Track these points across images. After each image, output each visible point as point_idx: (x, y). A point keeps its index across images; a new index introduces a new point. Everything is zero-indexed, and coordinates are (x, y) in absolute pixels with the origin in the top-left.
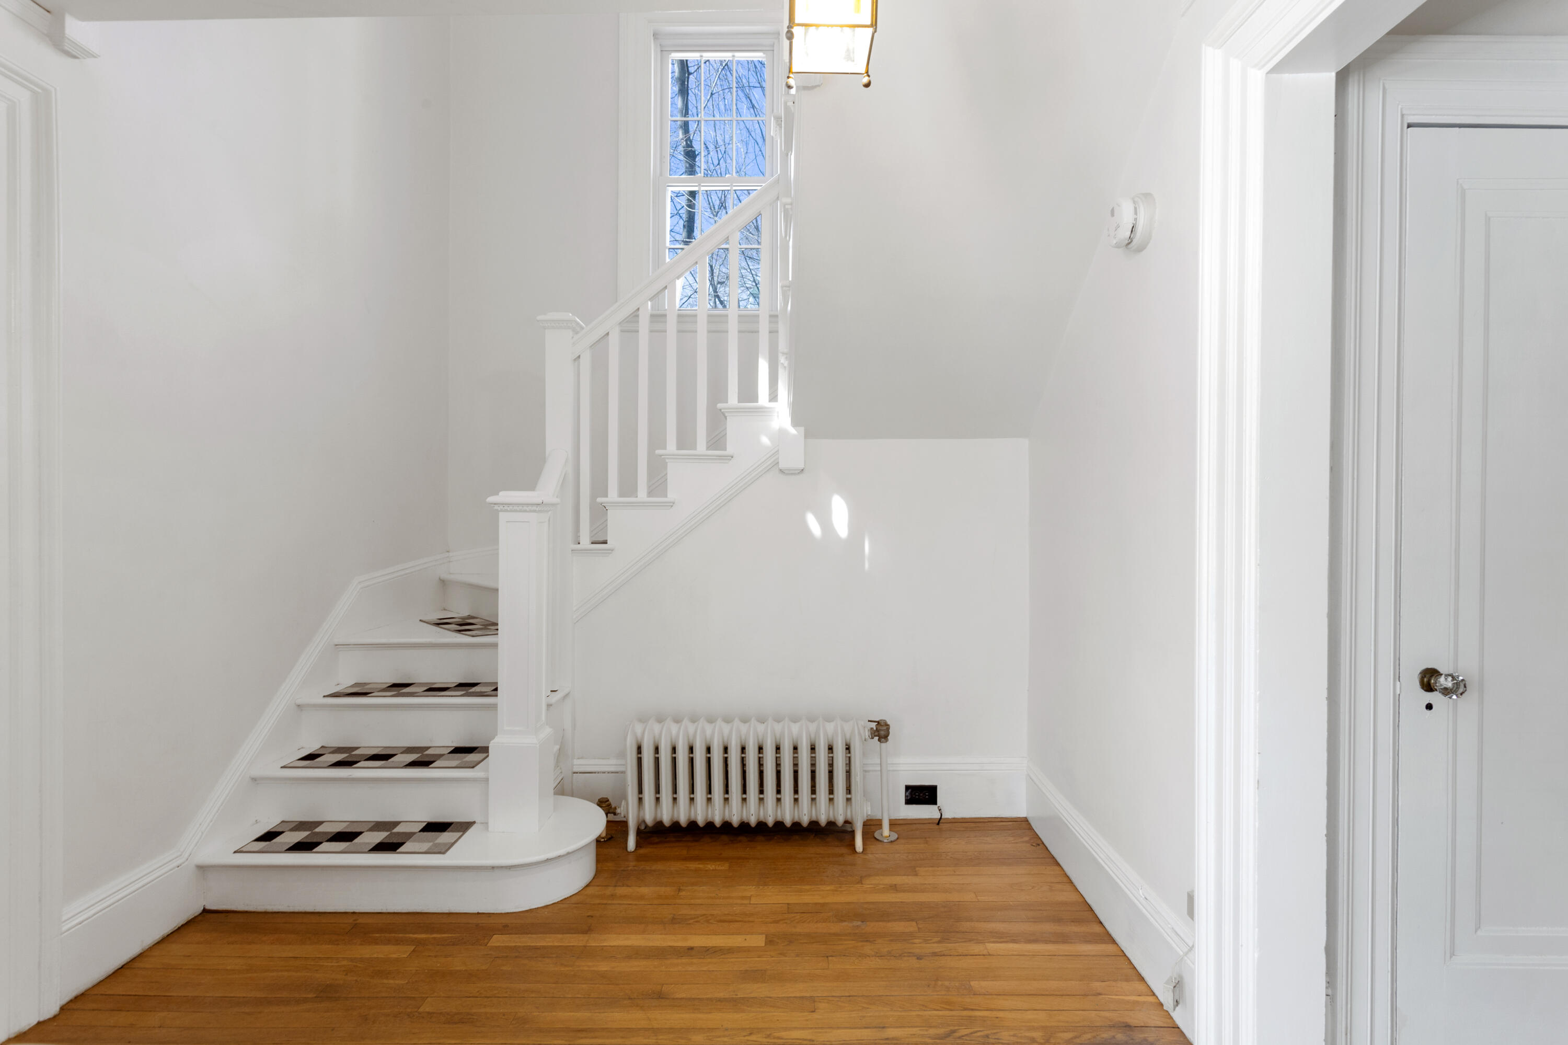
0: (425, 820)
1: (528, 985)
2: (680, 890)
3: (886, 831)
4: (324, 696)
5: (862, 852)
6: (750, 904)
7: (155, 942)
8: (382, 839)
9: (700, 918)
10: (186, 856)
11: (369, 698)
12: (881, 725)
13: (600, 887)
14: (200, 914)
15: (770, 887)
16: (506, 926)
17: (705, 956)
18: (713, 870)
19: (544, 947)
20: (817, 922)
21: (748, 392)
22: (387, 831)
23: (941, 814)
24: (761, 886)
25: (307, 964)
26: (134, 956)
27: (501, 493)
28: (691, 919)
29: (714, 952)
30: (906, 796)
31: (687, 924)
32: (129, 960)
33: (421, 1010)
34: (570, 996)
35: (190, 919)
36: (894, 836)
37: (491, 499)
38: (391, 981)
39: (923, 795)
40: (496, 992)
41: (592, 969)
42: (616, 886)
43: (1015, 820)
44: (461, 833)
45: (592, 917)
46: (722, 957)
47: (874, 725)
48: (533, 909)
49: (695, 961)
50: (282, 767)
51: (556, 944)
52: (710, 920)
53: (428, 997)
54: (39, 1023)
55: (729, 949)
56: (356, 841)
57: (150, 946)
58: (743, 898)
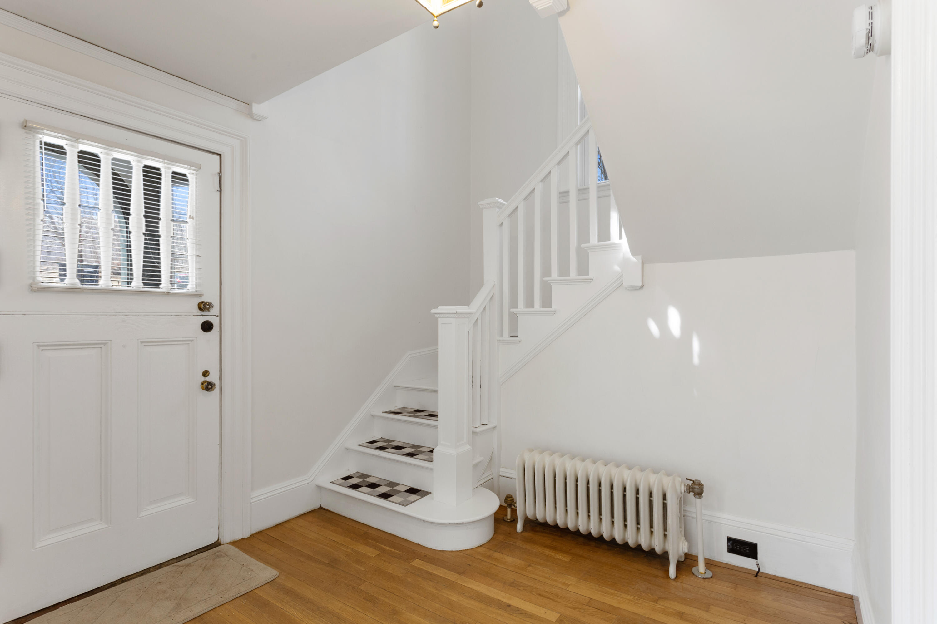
0: (410, 486)
1: (412, 593)
2: (529, 566)
3: (701, 567)
4: (383, 412)
5: (674, 579)
6: (566, 590)
7: (296, 516)
8: (386, 491)
9: (529, 588)
10: (312, 479)
11: (400, 416)
12: (696, 484)
13: (486, 549)
14: (319, 508)
15: (588, 583)
16: (425, 556)
17: (513, 614)
18: (558, 559)
19: (435, 575)
20: (601, 619)
21: (604, 234)
22: (391, 488)
23: (759, 569)
24: (582, 580)
25: (336, 546)
26: (285, 521)
27: (439, 307)
28: (523, 586)
29: (520, 613)
30: (728, 546)
31: (518, 589)
32: (283, 522)
33: (359, 587)
34: (426, 608)
35: (313, 509)
36: (709, 574)
37: (433, 311)
38: (359, 567)
39: (744, 548)
40: (395, 591)
41: (449, 597)
42: (495, 551)
43: (838, 594)
44: (420, 497)
45: (470, 565)
46: (523, 618)
47: (690, 483)
48: (444, 551)
49: (506, 614)
50: (358, 445)
51: (441, 575)
52: (534, 591)
53: (366, 581)
54: (242, 539)
55: (531, 615)
56: (376, 489)
57: (293, 518)
58: (564, 584)
